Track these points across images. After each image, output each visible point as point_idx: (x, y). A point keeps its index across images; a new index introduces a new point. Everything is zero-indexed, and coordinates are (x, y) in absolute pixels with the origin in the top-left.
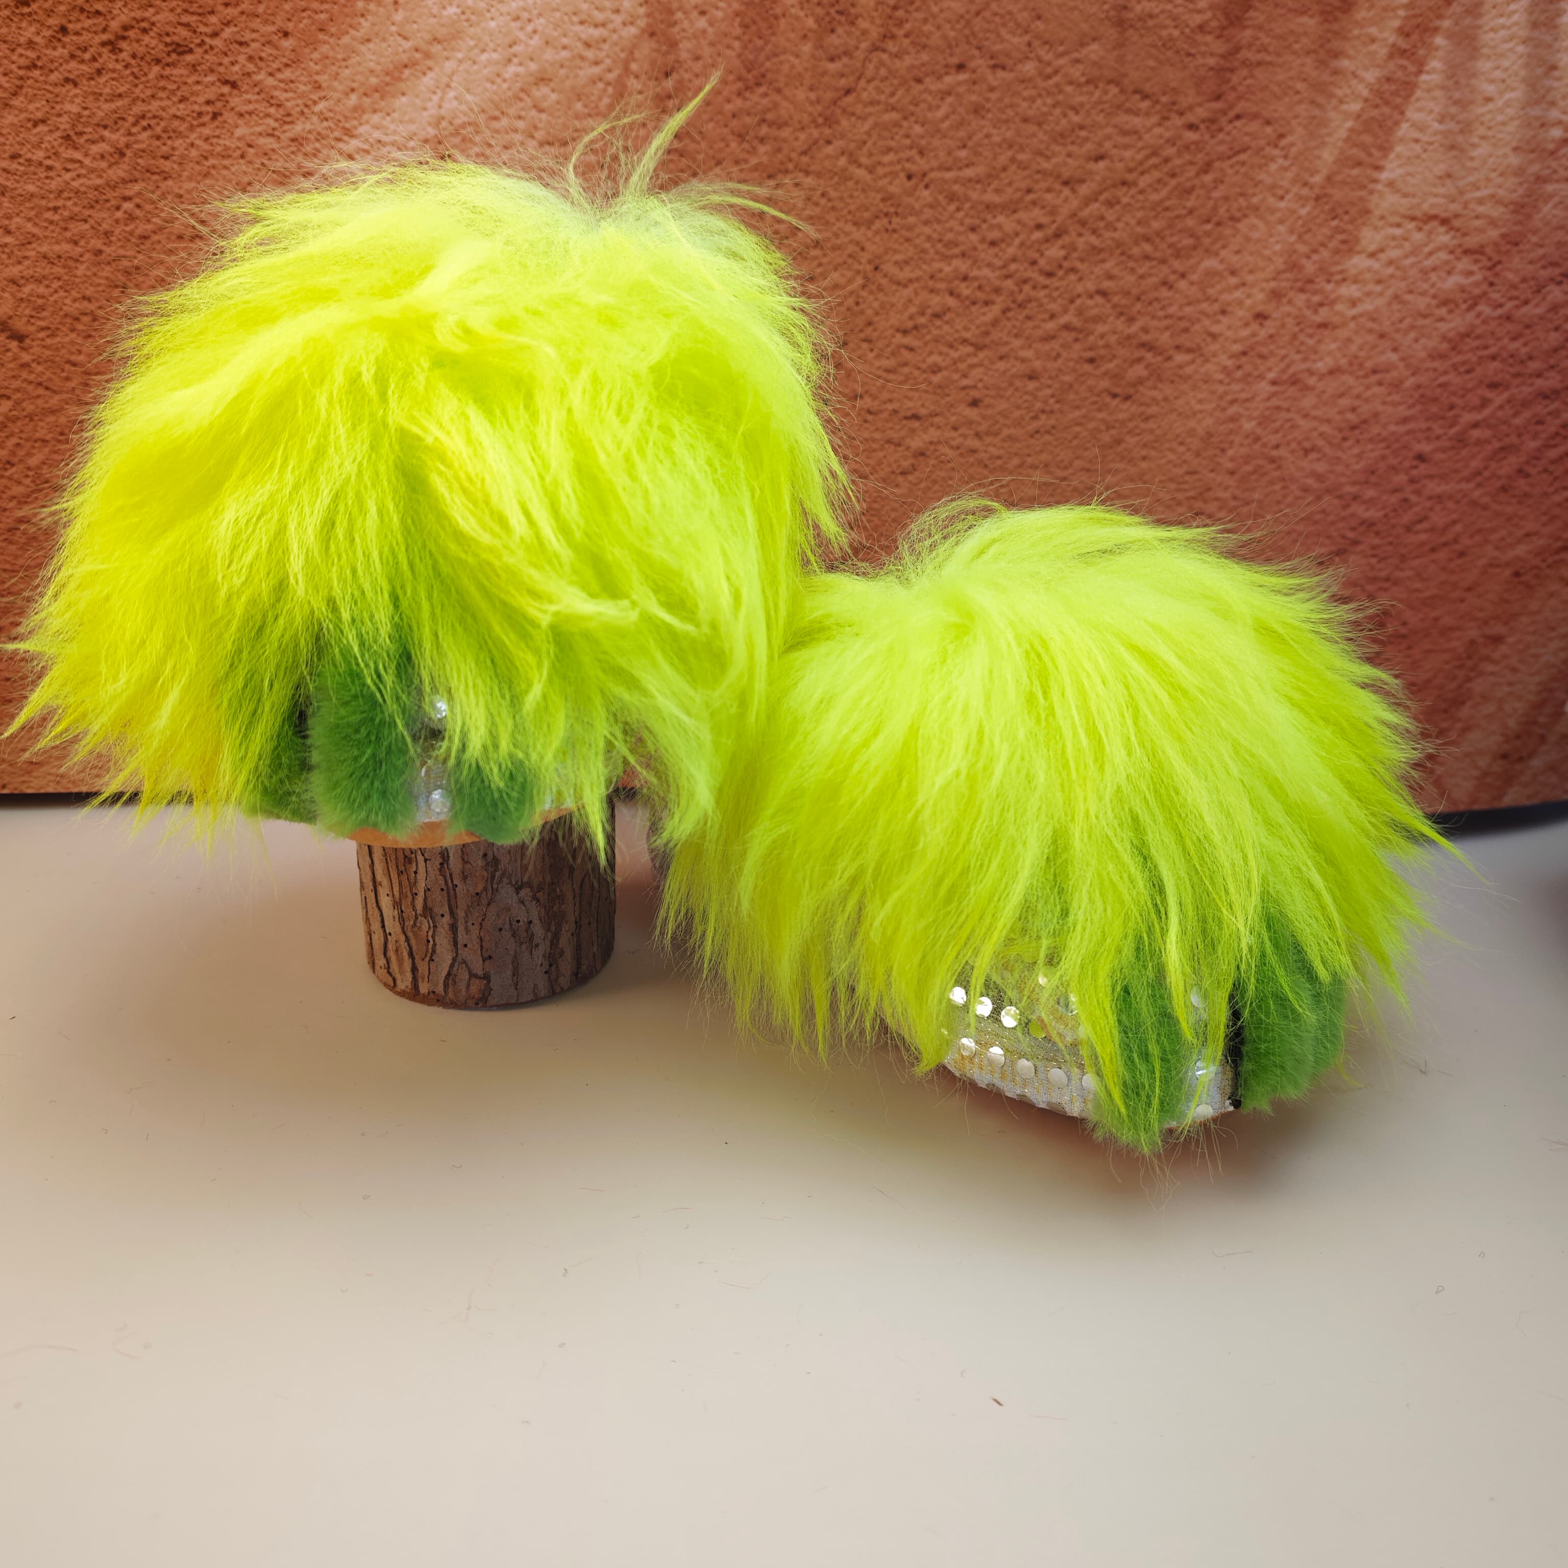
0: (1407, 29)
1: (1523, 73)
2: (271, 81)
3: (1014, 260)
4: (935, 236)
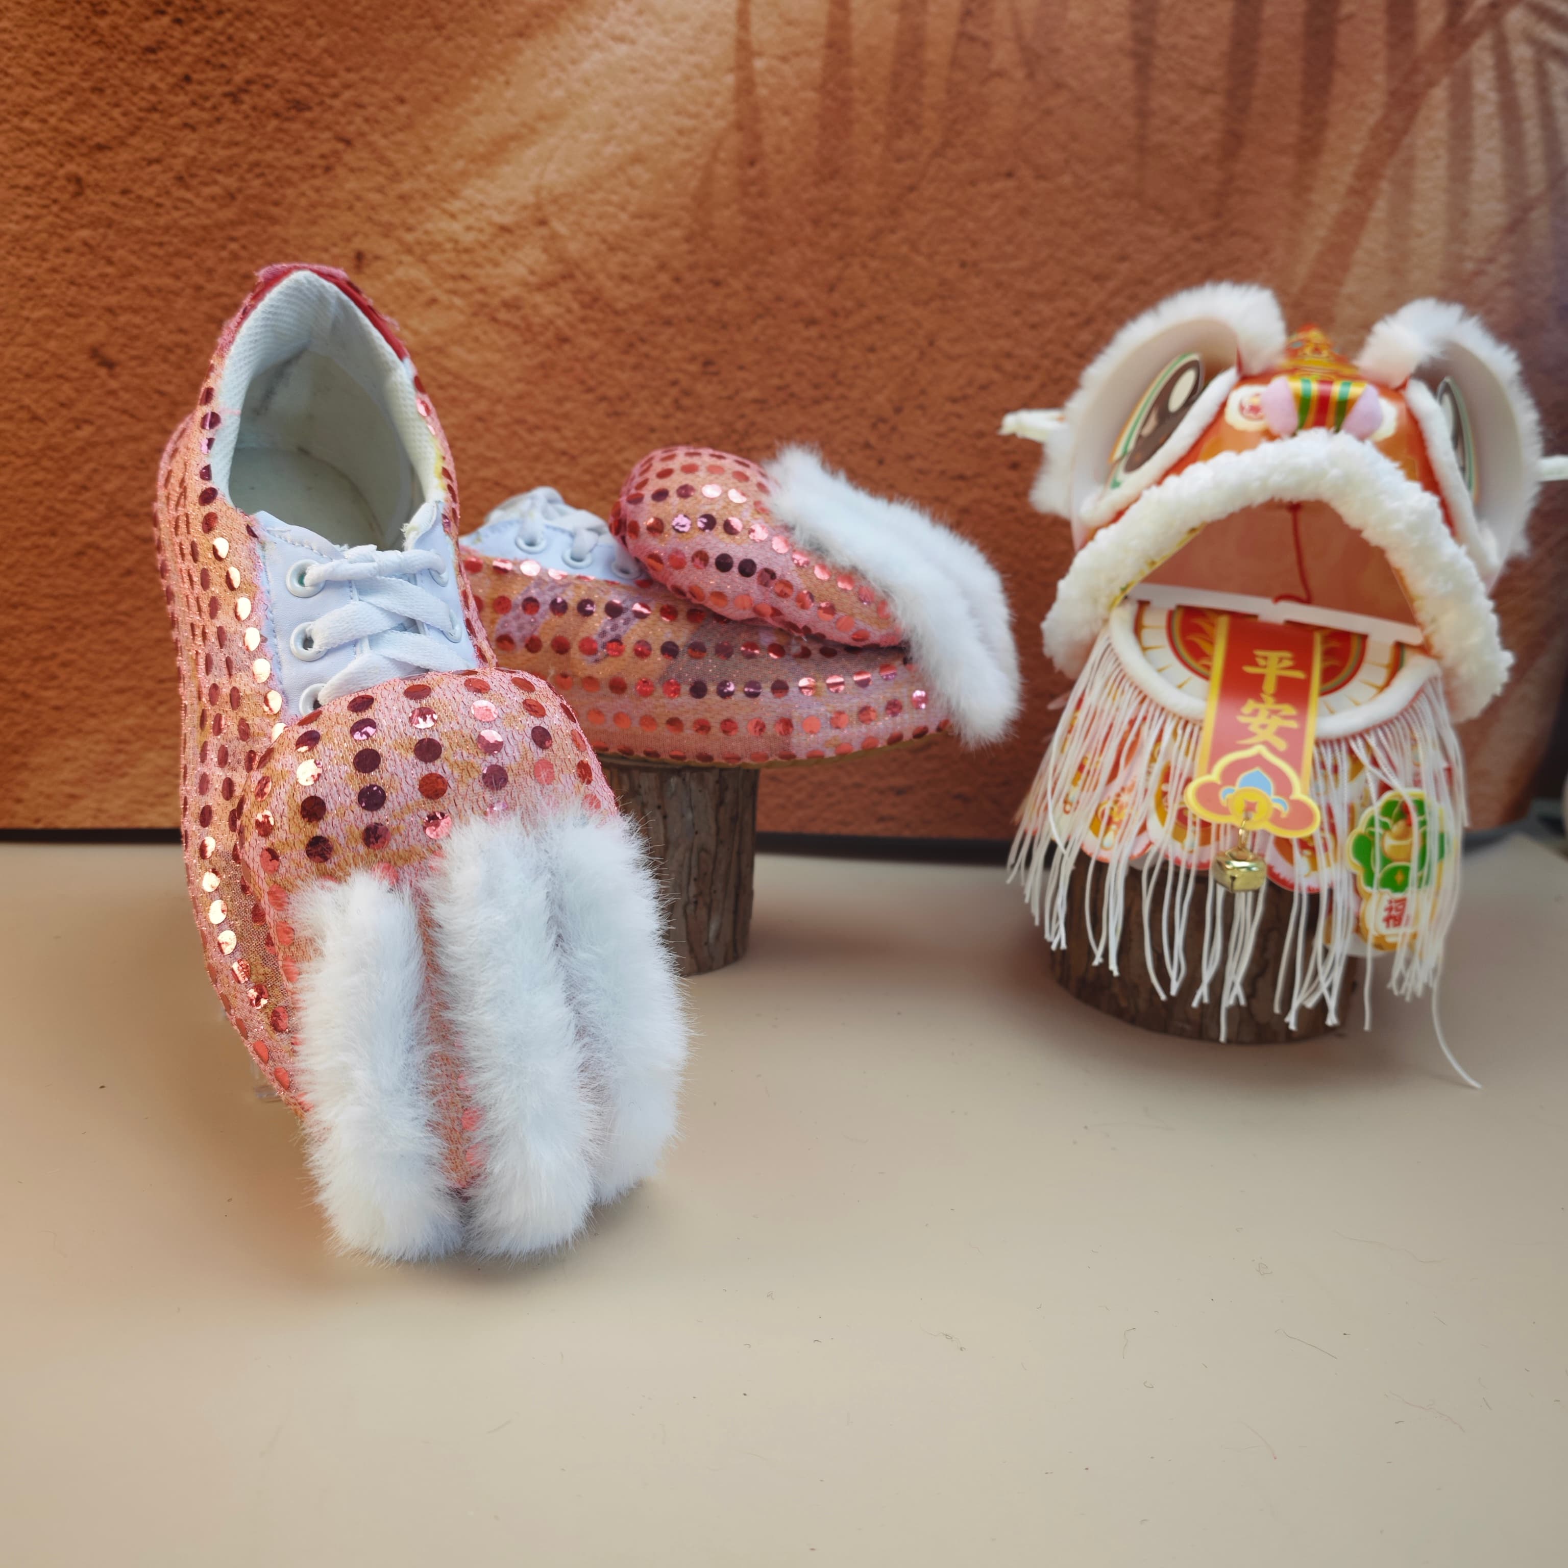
0: (1360, 174)
1: (1444, 216)
2: (383, 142)
3: (1050, 341)
4: (983, 318)
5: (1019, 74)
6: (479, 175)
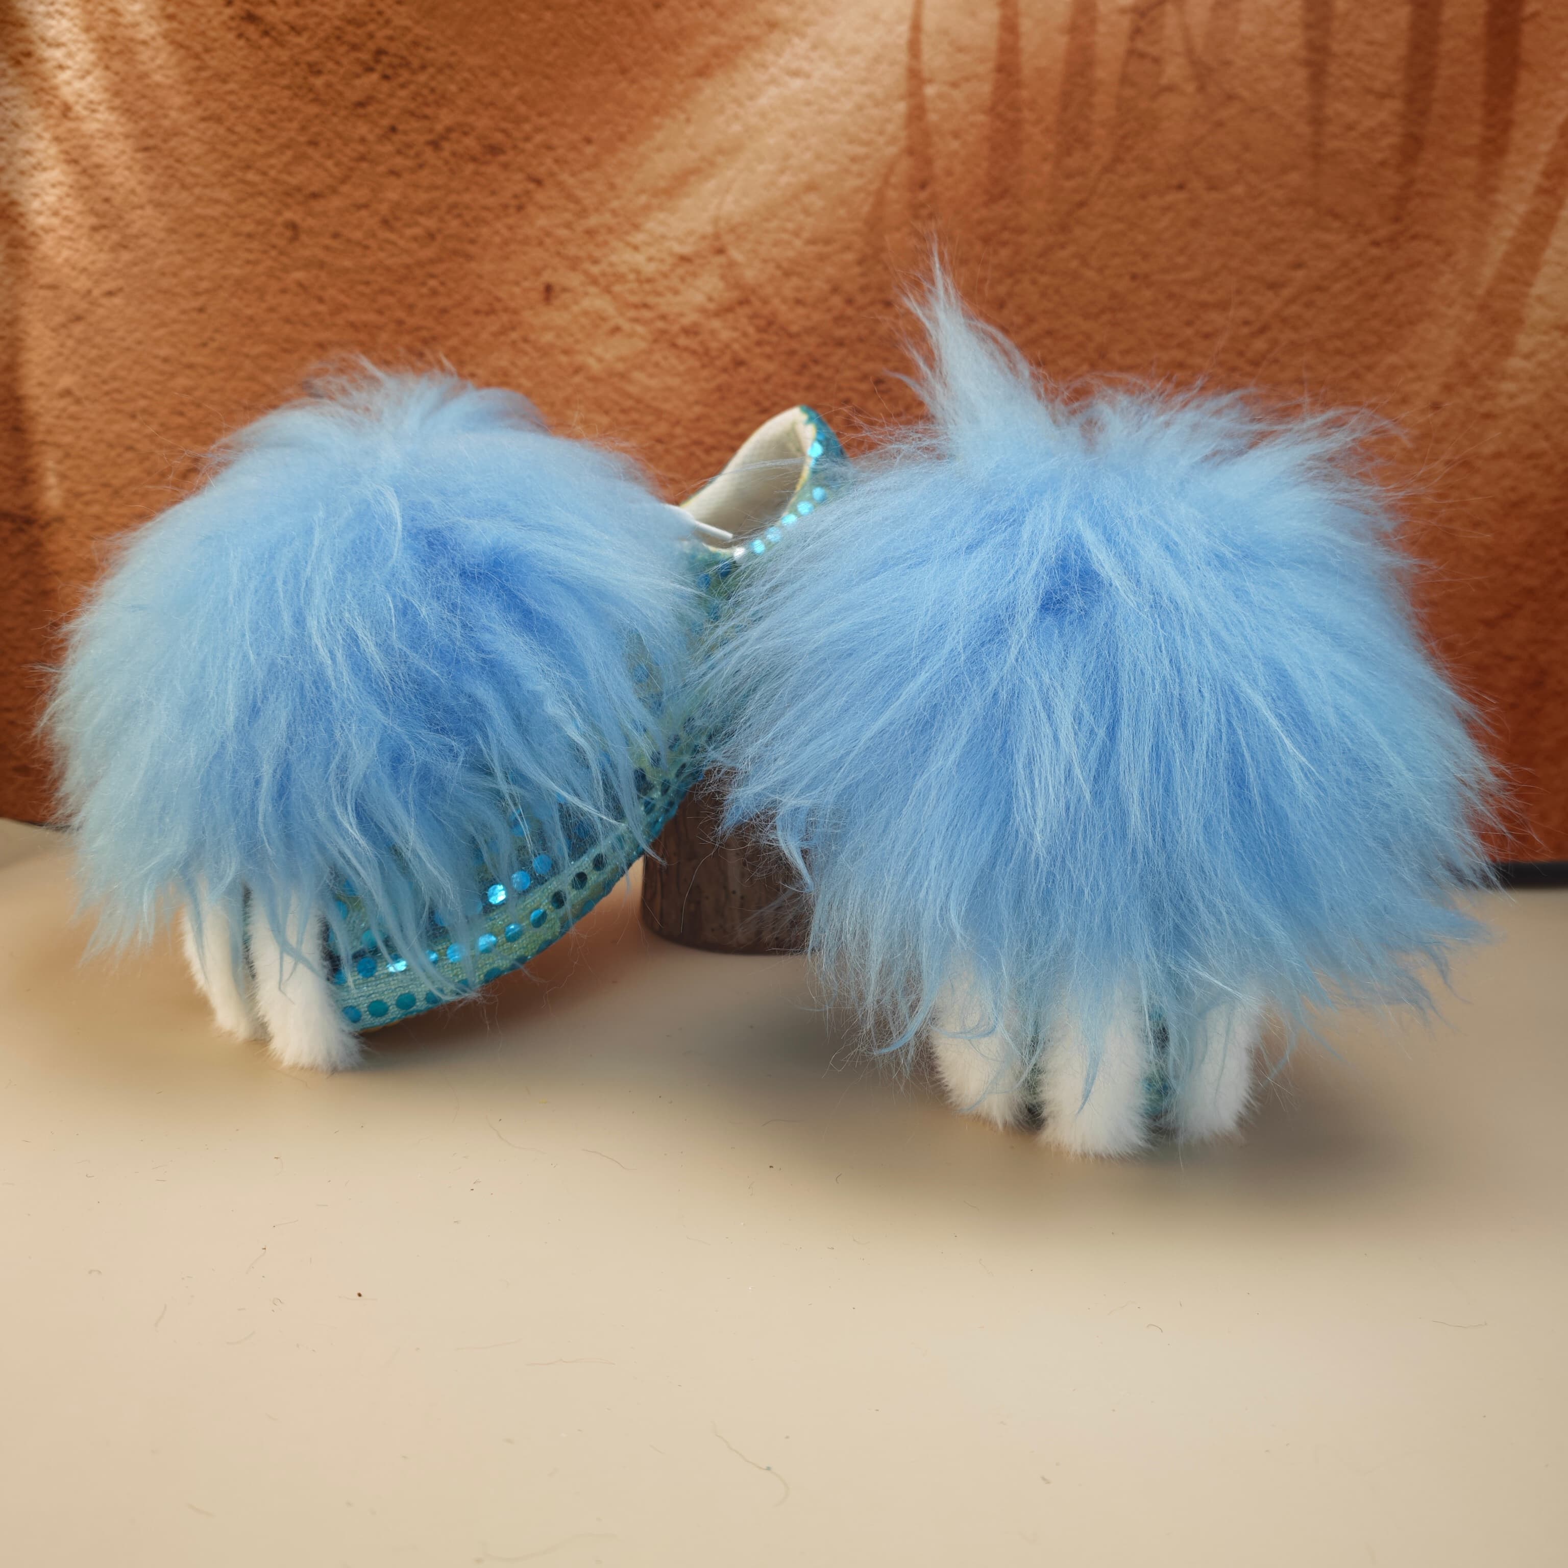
0: (1549, 172)
2: (571, 181)
3: (1225, 350)
4: (1155, 329)
5: (1190, 88)
6: (661, 208)
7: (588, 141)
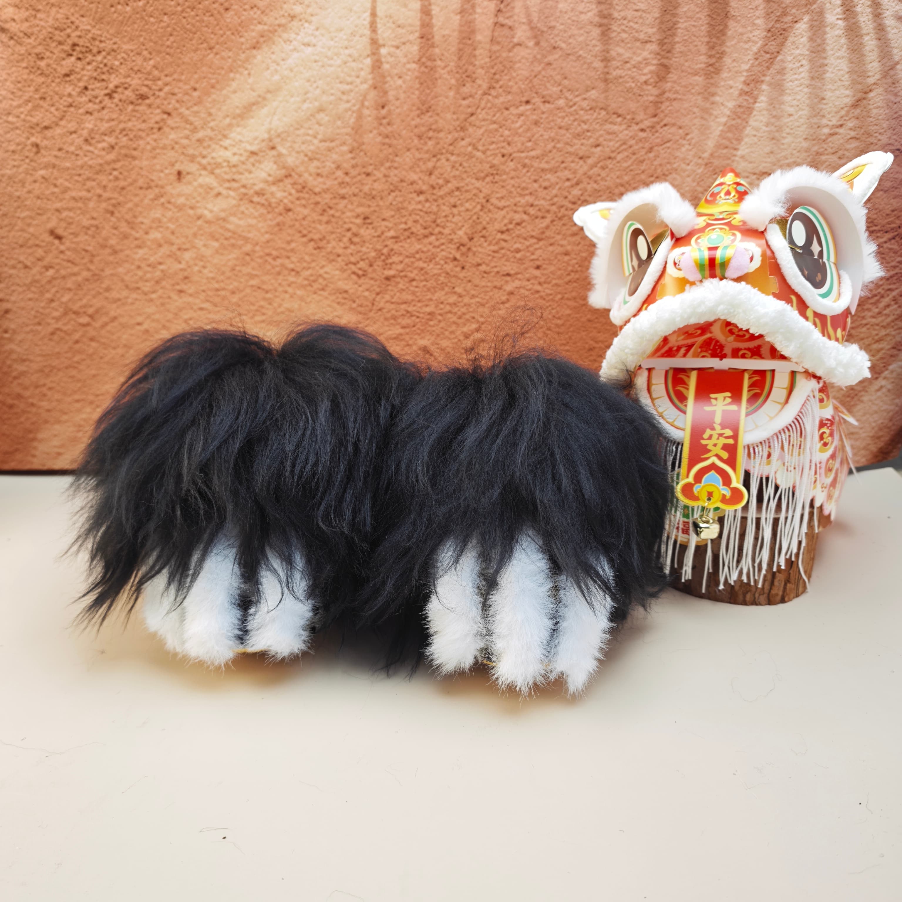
0: (748, 82)
1: (807, 102)
2: (187, 112)
3: (556, 196)
4: (516, 185)
5: (531, 44)
6: (238, 126)
7: (195, 89)
